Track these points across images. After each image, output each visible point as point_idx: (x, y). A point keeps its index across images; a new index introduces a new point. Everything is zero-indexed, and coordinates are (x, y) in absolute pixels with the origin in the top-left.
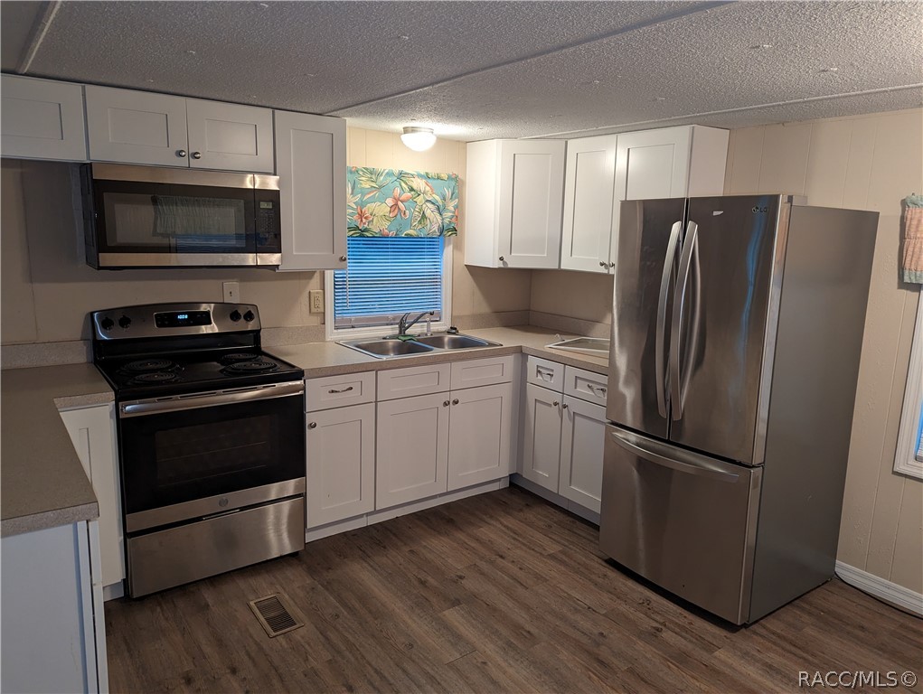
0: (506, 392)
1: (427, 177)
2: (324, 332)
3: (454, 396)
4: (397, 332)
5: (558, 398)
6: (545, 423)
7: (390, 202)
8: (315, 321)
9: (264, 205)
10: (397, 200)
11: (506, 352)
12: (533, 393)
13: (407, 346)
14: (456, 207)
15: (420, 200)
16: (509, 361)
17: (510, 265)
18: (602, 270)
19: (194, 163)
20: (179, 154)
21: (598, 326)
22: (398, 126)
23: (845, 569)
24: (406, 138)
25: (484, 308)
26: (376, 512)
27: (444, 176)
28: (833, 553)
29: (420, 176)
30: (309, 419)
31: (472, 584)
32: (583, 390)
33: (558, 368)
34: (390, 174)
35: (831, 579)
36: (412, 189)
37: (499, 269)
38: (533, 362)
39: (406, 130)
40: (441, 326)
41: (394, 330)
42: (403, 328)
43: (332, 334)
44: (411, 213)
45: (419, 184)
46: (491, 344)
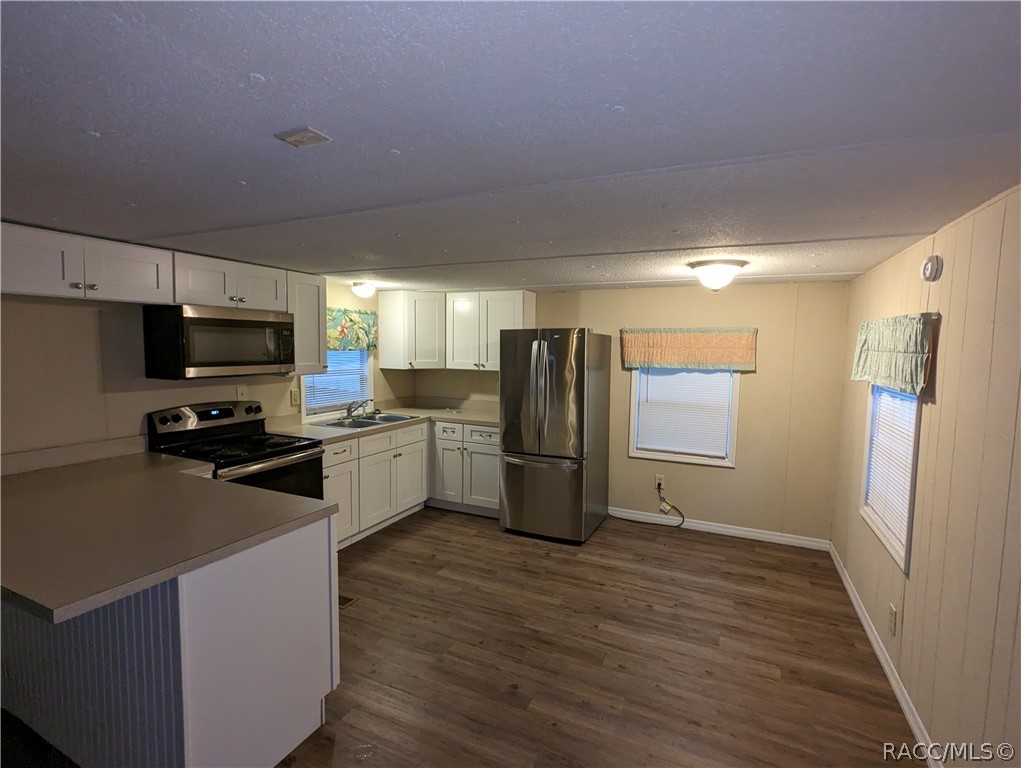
0: (424, 446)
1: (360, 312)
2: (300, 417)
3: (399, 451)
4: (346, 415)
5: (460, 445)
6: (450, 463)
7: (339, 329)
8: (294, 410)
9: (285, 333)
10: (343, 327)
11: (422, 421)
12: (440, 445)
13: (358, 423)
14: (376, 331)
15: (356, 327)
16: (425, 426)
17: (416, 367)
18: (476, 368)
19: (241, 305)
20: (232, 299)
21: (466, 402)
22: (350, 282)
23: (613, 511)
24: (354, 289)
25: (391, 397)
26: (360, 532)
27: (369, 312)
28: (606, 503)
29: (356, 312)
30: (325, 473)
31: (441, 557)
32: (476, 437)
33: (458, 427)
34: (339, 311)
35: (608, 517)
36: (351, 320)
37: (409, 370)
38: (439, 426)
39: (355, 284)
40: (370, 409)
41: (345, 413)
42: (349, 411)
43: (306, 420)
44: (351, 336)
45: (355, 317)
46: (412, 418)
